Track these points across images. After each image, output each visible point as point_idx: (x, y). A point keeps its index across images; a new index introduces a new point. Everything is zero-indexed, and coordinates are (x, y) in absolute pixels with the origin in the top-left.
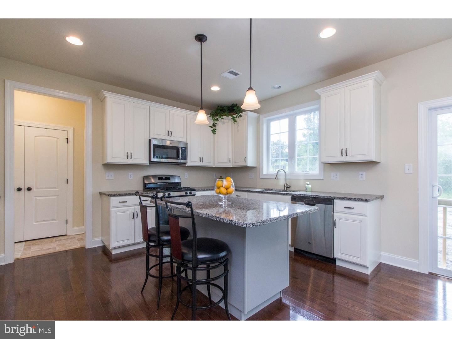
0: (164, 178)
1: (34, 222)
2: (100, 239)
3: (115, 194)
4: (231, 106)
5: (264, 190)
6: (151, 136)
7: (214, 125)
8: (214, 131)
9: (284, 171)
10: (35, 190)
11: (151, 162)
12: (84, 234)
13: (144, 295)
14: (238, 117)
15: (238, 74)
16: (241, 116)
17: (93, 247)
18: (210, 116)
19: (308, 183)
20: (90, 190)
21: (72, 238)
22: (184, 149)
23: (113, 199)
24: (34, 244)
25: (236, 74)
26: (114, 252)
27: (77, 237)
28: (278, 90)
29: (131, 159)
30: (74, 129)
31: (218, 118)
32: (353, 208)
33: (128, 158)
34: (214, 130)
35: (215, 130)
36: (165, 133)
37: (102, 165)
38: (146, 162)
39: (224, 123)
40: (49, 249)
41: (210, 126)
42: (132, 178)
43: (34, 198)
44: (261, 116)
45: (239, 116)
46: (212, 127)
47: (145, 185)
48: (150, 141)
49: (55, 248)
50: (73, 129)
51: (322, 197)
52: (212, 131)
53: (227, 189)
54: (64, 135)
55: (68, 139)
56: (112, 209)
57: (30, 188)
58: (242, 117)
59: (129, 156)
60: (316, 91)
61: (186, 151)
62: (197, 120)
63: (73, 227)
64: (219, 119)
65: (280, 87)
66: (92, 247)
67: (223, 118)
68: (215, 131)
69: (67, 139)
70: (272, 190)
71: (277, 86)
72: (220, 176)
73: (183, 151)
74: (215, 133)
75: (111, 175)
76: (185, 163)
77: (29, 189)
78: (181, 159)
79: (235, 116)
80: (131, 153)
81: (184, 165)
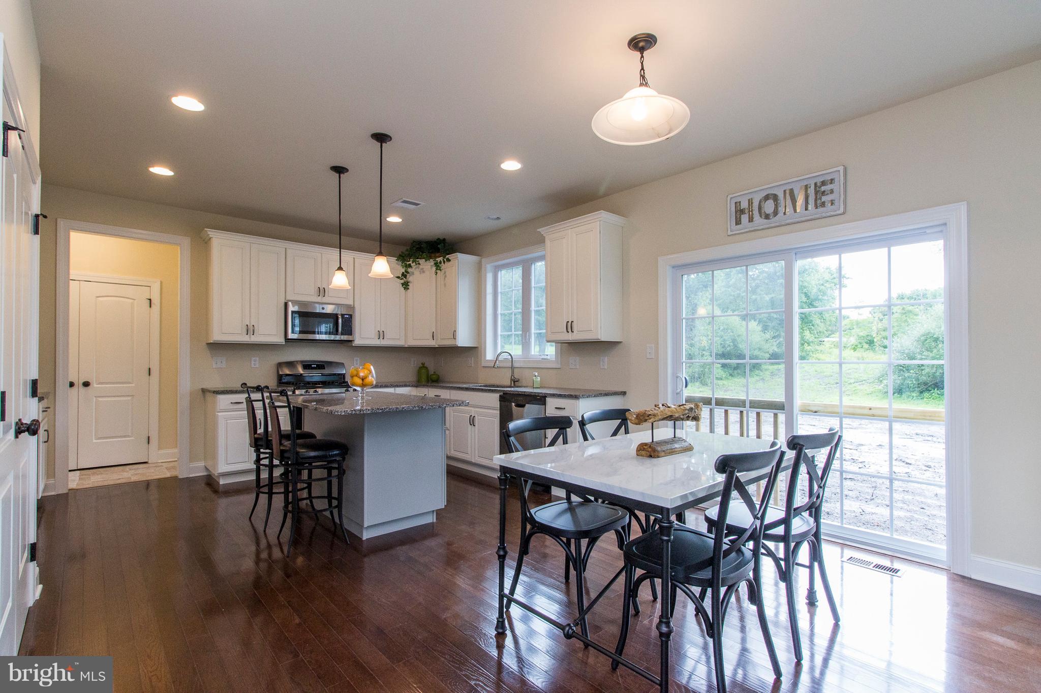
0: (313, 366)
1: (94, 439)
2: (202, 464)
3: (224, 391)
4: (435, 242)
5: (481, 386)
6: (288, 298)
7: (404, 275)
8: (406, 285)
9: (510, 355)
10: (95, 386)
11: (287, 340)
12: (176, 461)
13: (253, 521)
14: (444, 262)
15: (419, 204)
16: (449, 260)
17: (191, 476)
18: (397, 260)
19: (536, 374)
20: (186, 384)
21: (157, 465)
22: (347, 317)
23: (221, 397)
24: (93, 474)
25: (417, 204)
26: (222, 482)
27: (165, 465)
28: (497, 222)
29: (253, 334)
30: (161, 283)
31: (411, 262)
32: (565, 408)
33: (247, 334)
34: (405, 282)
35: (408, 282)
36: (312, 290)
37: (206, 346)
38: (281, 340)
39: (423, 271)
40: (120, 479)
41: (398, 277)
42: (257, 366)
43: (95, 398)
44: (484, 260)
45: (445, 260)
46: (402, 279)
47: (280, 377)
48: (286, 305)
49: (130, 478)
50: (159, 283)
51: (533, 394)
52: (403, 284)
53: (363, 380)
54: (144, 294)
55: (152, 300)
56: (219, 414)
57: (88, 382)
58: (450, 263)
59: (250, 330)
60: (538, 230)
61: (351, 321)
62: (332, 284)
63: (160, 448)
64: (412, 264)
65: (498, 218)
66: (188, 476)
67: (419, 264)
68: (409, 286)
69: (150, 300)
70: (493, 386)
71: (495, 217)
72: (422, 363)
73: (345, 320)
74: (408, 289)
75: (220, 362)
76: (351, 341)
77: (86, 384)
78: (342, 334)
79: (439, 259)
80: (253, 325)
81: (349, 344)
